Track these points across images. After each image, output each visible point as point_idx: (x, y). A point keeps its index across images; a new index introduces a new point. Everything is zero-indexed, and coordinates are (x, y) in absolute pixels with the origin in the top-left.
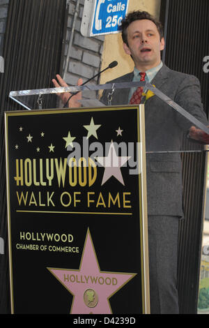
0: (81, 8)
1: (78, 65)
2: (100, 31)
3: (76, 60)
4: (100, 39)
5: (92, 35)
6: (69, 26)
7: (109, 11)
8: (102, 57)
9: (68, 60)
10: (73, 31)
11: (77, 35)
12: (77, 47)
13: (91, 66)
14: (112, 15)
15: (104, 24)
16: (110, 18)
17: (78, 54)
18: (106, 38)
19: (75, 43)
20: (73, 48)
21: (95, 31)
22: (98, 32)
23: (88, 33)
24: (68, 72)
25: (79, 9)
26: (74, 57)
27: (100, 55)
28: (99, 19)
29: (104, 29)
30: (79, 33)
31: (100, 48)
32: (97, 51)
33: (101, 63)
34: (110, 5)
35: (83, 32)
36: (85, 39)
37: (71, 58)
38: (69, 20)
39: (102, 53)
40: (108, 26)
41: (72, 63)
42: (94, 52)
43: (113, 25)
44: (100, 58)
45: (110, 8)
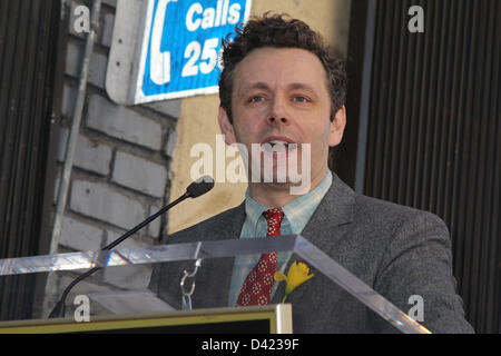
0: (108, 17)
1: (100, 189)
2: (167, 87)
3: (94, 176)
4: (166, 110)
5: (141, 97)
6: (70, 71)
7: (191, 26)
8: (174, 166)
9: (67, 174)
10: (82, 87)
11: (96, 100)
12: (95, 135)
13: (138, 193)
14: (201, 36)
15: (177, 65)
16: (193, 46)
17: (98, 158)
18: (186, 108)
19: (92, 123)
20: (85, 140)
21: (150, 87)
22: (158, 89)
23: (131, 91)
24: (70, 211)
25: (102, 20)
26: (87, 166)
27: (165, 159)
28: (162, 50)
29: (177, 82)
30: (103, 92)
31: (165, 139)
32: (156, 146)
33: (168, 185)
34: (196, 8)
35: (114, 89)
36: (122, 110)
37: (77, 170)
38: (72, 52)
39: (174, 154)
40: (189, 70)
41: (81, 186)
42: (146, 151)
43: (206, 69)
44: (167, 167)
45: (196, 16)
